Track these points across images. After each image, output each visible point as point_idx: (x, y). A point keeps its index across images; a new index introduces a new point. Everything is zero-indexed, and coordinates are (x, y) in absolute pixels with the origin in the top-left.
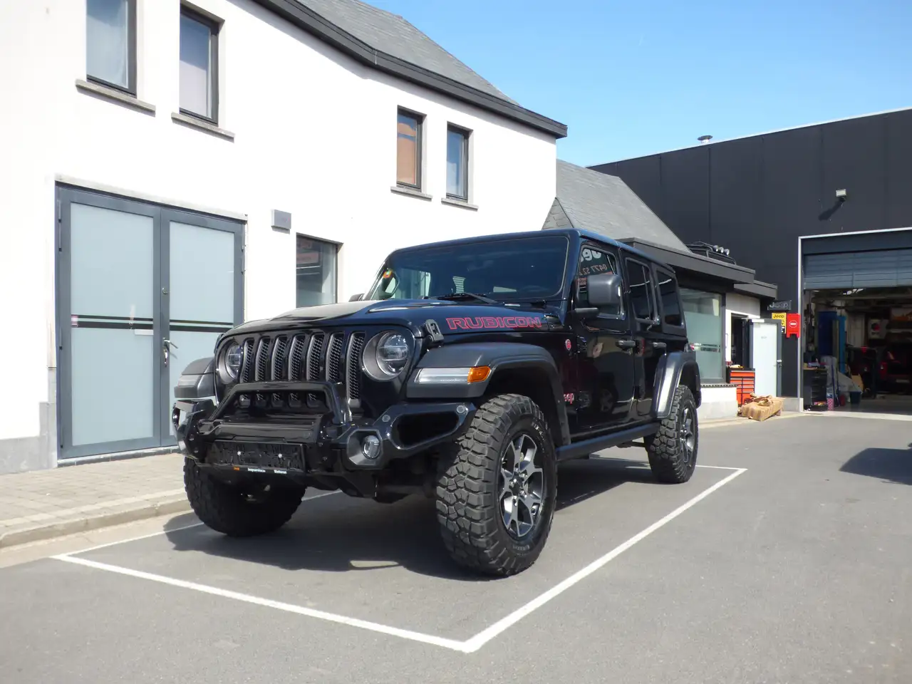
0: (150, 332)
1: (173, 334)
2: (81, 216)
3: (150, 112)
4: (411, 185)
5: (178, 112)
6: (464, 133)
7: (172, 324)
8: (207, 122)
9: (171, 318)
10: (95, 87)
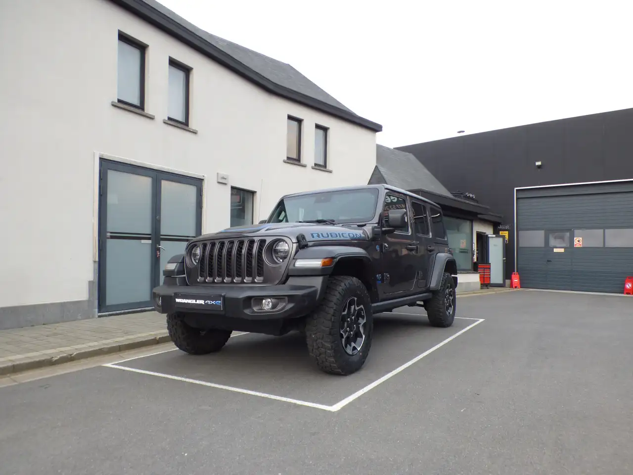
0: (150, 242)
1: (162, 242)
2: (113, 177)
3: (151, 118)
4: (295, 160)
5: (167, 119)
6: (325, 130)
7: (161, 237)
8: (184, 124)
9: (162, 234)
10: (122, 105)
